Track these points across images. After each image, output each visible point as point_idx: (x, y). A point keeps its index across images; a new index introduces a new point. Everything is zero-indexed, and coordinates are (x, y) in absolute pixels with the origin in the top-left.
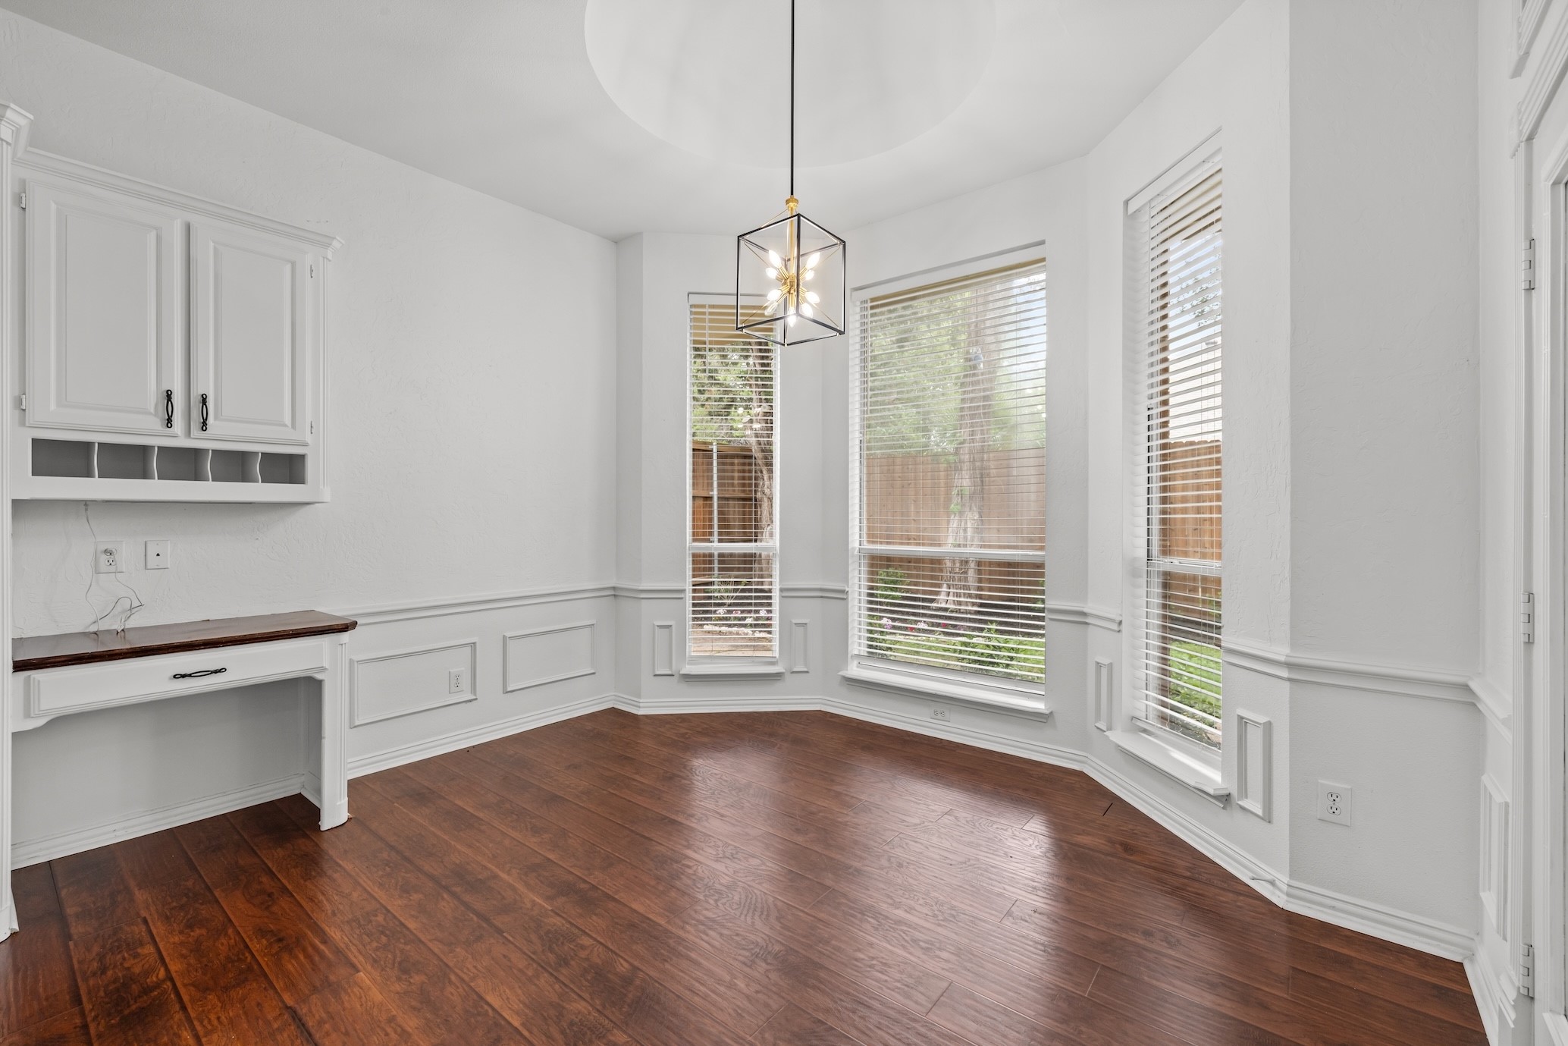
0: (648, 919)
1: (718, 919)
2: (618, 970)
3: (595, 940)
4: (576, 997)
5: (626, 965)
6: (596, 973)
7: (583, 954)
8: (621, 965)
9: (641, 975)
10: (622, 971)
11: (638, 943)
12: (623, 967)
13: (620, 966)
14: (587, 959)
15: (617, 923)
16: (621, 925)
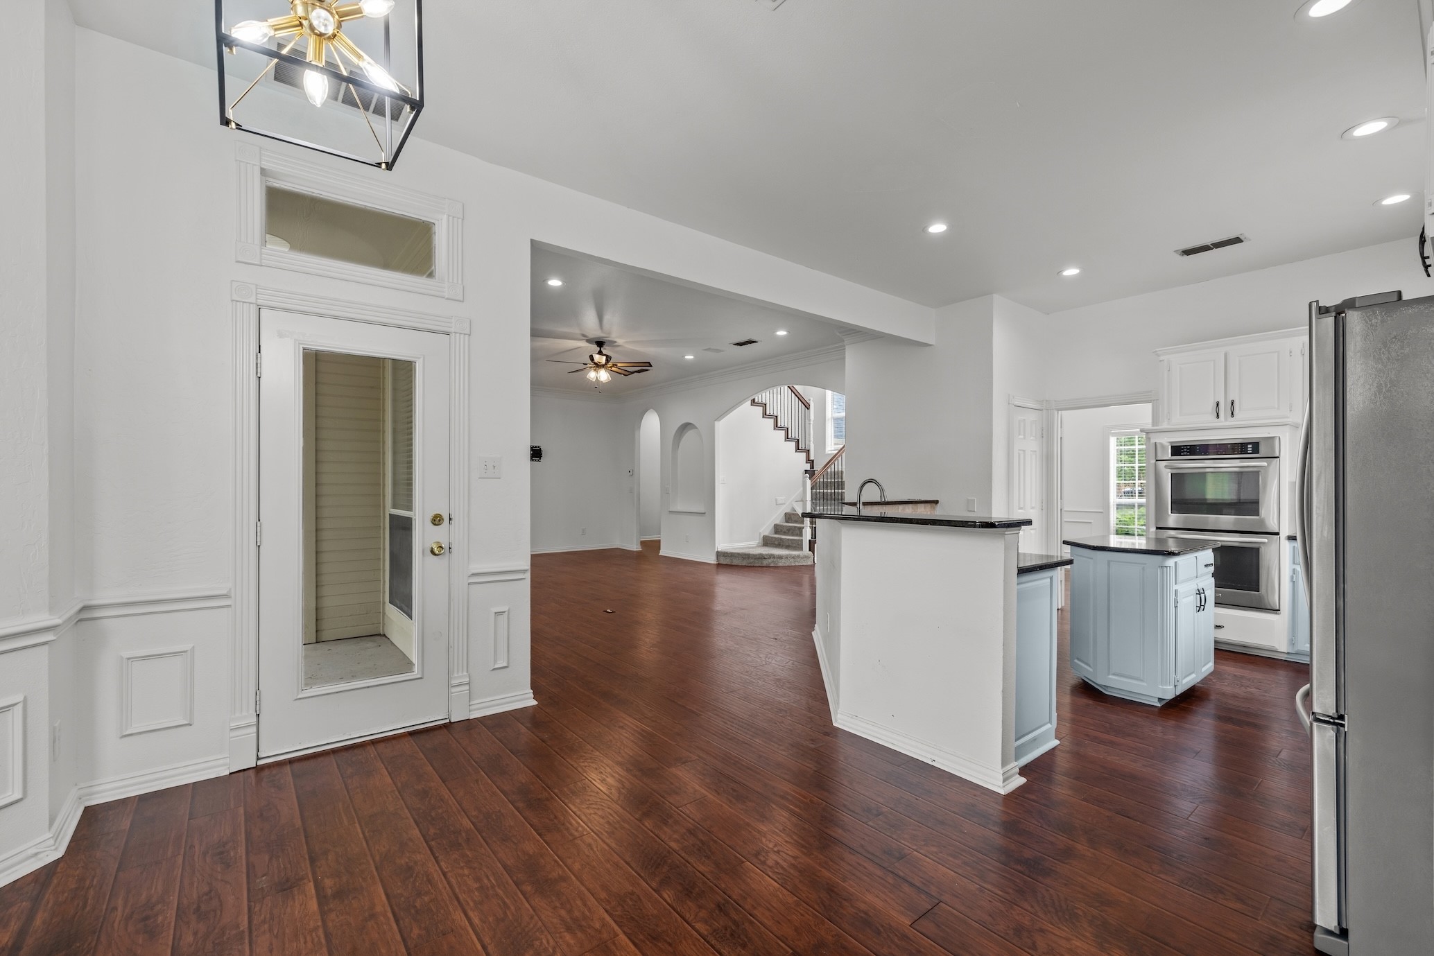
0: (635, 944)
1: (562, 930)
2: (672, 892)
3: (693, 927)
4: (706, 874)
5: (666, 896)
6: (691, 892)
7: (703, 914)
8: (669, 897)
9: (654, 885)
10: (669, 890)
11: (652, 915)
12: (668, 895)
13: (671, 896)
14: (700, 907)
15: (670, 945)
16: (666, 941)
